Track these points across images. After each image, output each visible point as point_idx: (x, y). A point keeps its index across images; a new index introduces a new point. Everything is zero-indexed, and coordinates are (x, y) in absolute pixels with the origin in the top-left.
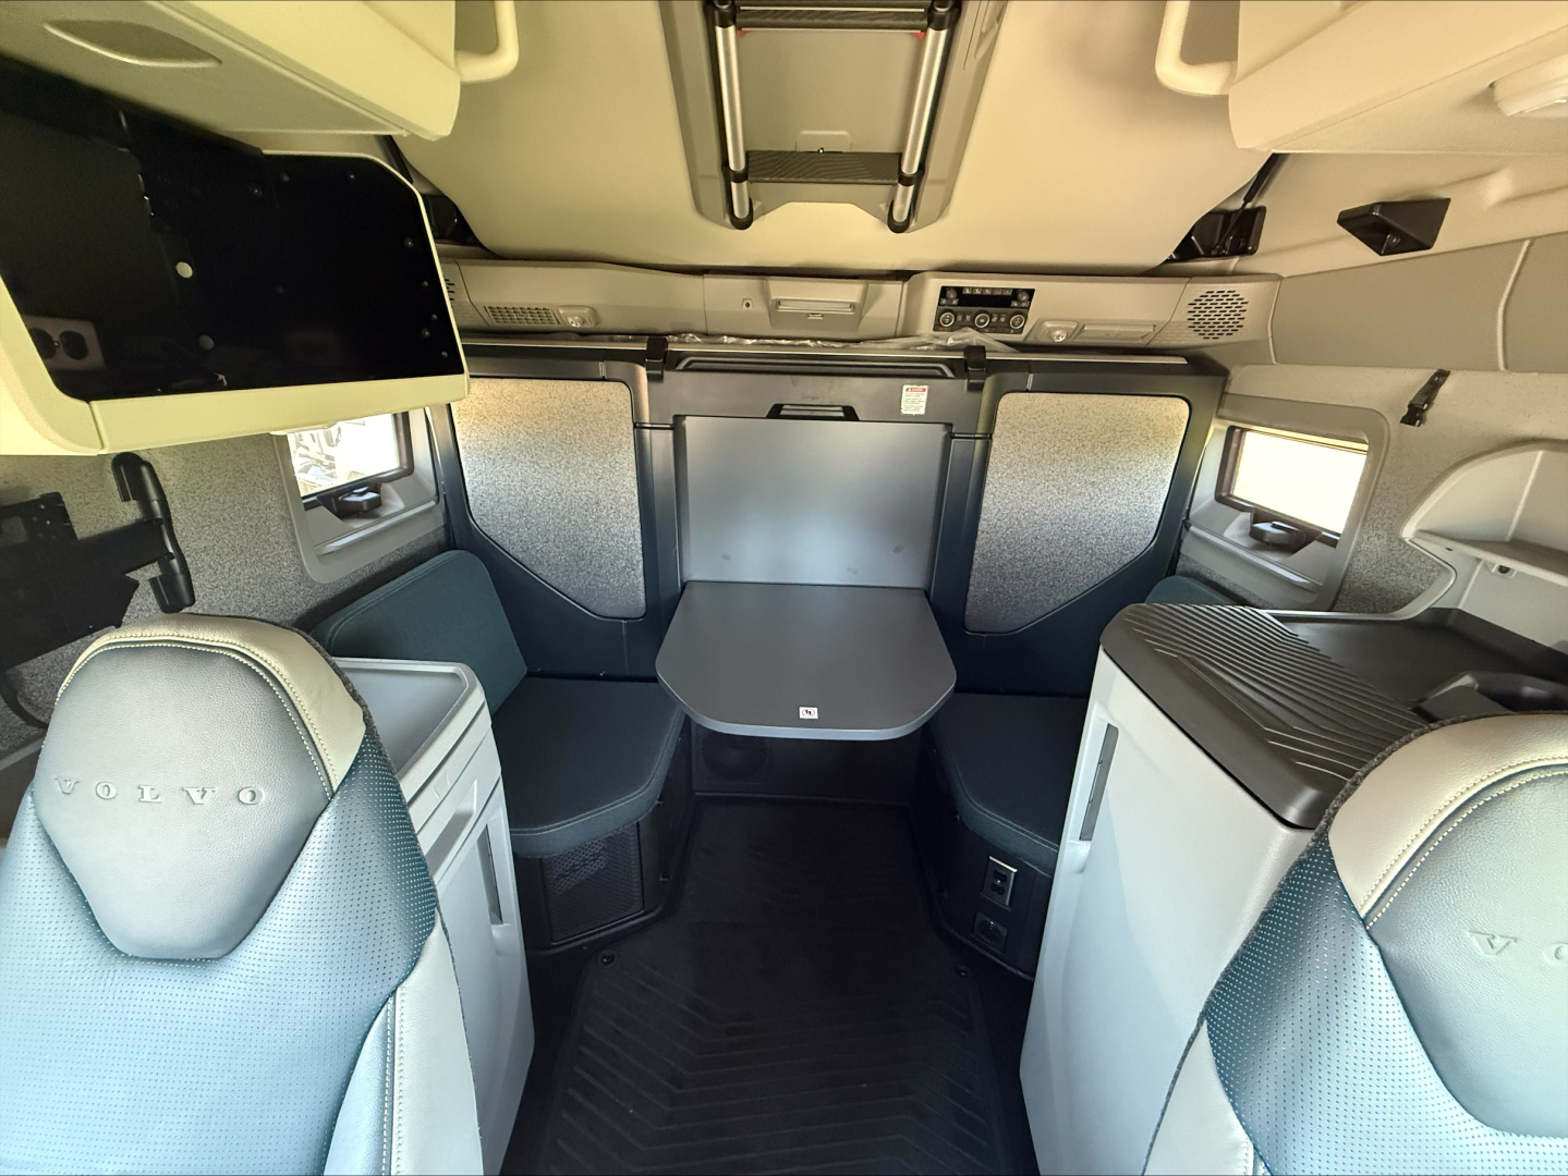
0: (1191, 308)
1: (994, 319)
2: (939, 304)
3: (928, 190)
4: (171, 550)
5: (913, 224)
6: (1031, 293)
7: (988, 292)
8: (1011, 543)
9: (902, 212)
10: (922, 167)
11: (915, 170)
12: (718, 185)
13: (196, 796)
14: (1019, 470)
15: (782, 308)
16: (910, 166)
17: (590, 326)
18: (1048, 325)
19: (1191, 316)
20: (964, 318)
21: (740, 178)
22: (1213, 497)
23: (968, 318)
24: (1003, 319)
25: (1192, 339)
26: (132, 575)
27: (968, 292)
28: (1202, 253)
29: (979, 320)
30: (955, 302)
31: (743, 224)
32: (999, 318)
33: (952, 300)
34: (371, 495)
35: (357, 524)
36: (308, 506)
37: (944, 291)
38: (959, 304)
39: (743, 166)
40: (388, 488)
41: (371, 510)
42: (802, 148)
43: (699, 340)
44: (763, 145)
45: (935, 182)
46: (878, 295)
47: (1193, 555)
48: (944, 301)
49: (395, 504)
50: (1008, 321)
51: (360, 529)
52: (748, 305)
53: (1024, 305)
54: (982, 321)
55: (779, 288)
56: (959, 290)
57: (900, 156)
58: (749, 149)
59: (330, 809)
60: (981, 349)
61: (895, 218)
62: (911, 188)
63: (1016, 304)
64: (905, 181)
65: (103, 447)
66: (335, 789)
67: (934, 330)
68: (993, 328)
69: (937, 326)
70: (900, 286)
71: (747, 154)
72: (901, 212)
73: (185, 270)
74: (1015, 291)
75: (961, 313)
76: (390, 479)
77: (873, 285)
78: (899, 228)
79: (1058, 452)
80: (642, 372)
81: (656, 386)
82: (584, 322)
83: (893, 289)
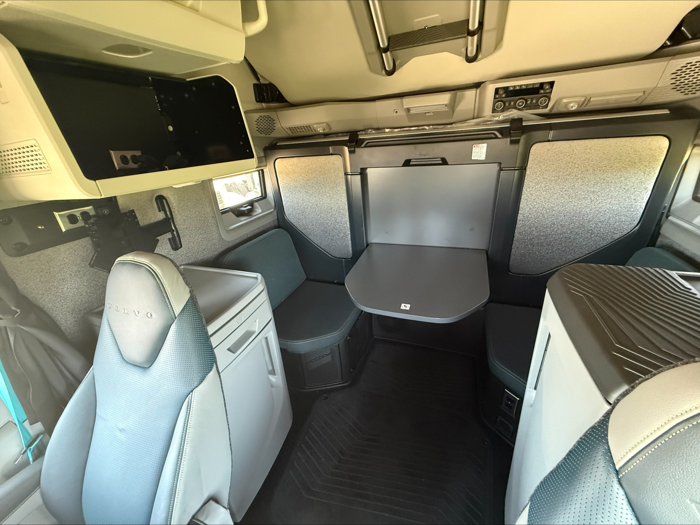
0: (674, 76)
1: (529, 102)
2: (495, 98)
3: (486, 36)
4: (174, 228)
5: (480, 57)
6: (552, 84)
7: (524, 87)
8: (538, 227)
9: (472, 50)
10: (481, 24)
11: (476, 26)
12: (376, 57)
13: (137, 313)
14: (543, 185)
15: (412, 112)
16: (473, 25)
17: (327, 131)
18: (565, 101)
19: (673, 81)
20: (510, 104)
21: (386, 50)
22: (691, 197)
23: (512, 103)
24: (534, 101)
25: (676, 96)
26: (158, 238)
27: (511, 89)
28: (690, 37)
29: (519, 103)
30: (504, 96)
31: (390, 73)
32: (532, 101)
33: (502, 94)
34: (249, 207)
35: (243, 218)
36: (223, 213)
37: (497, 90)
38: (506, 97)
39: (386, 44)
40: (256, 204)
41: (249, 213)
42: (416, 28)
43: (374, 132)
44: (397, 31)
45: (488, 31)
46: (462, 98)
47: (669, 234)
48: (497, 96)
49: (258, 211)
50: (537, 101)
51: (244, 220)
52: (397, 112)
53: (548, 91)
54: (521, 104)
55: (408, 102)
56: (506, 89)
57: (468, 20)
58: (390, 35)
59: (174, 323)
60: (520, 120)
61: (469, 55)
62: (476, 37)
63: (542, 92)
64: (471, 34)
65: (101, 196)
66: (176, 316)
67: (492, 113)
68: (527, 107)
69: (494, 111)
70: (475, 91)
71: (389, 39)
72: (472, 52)
73: (171, 128)
74: (542, 84)
75: (507, 101)
76: (257, 201)
77: (459, 93)
78: (470, 60)
79: (569, 175)
80: (346, 149)
81: (353, 155)
82: (324, 130)
83: (471, 94)
